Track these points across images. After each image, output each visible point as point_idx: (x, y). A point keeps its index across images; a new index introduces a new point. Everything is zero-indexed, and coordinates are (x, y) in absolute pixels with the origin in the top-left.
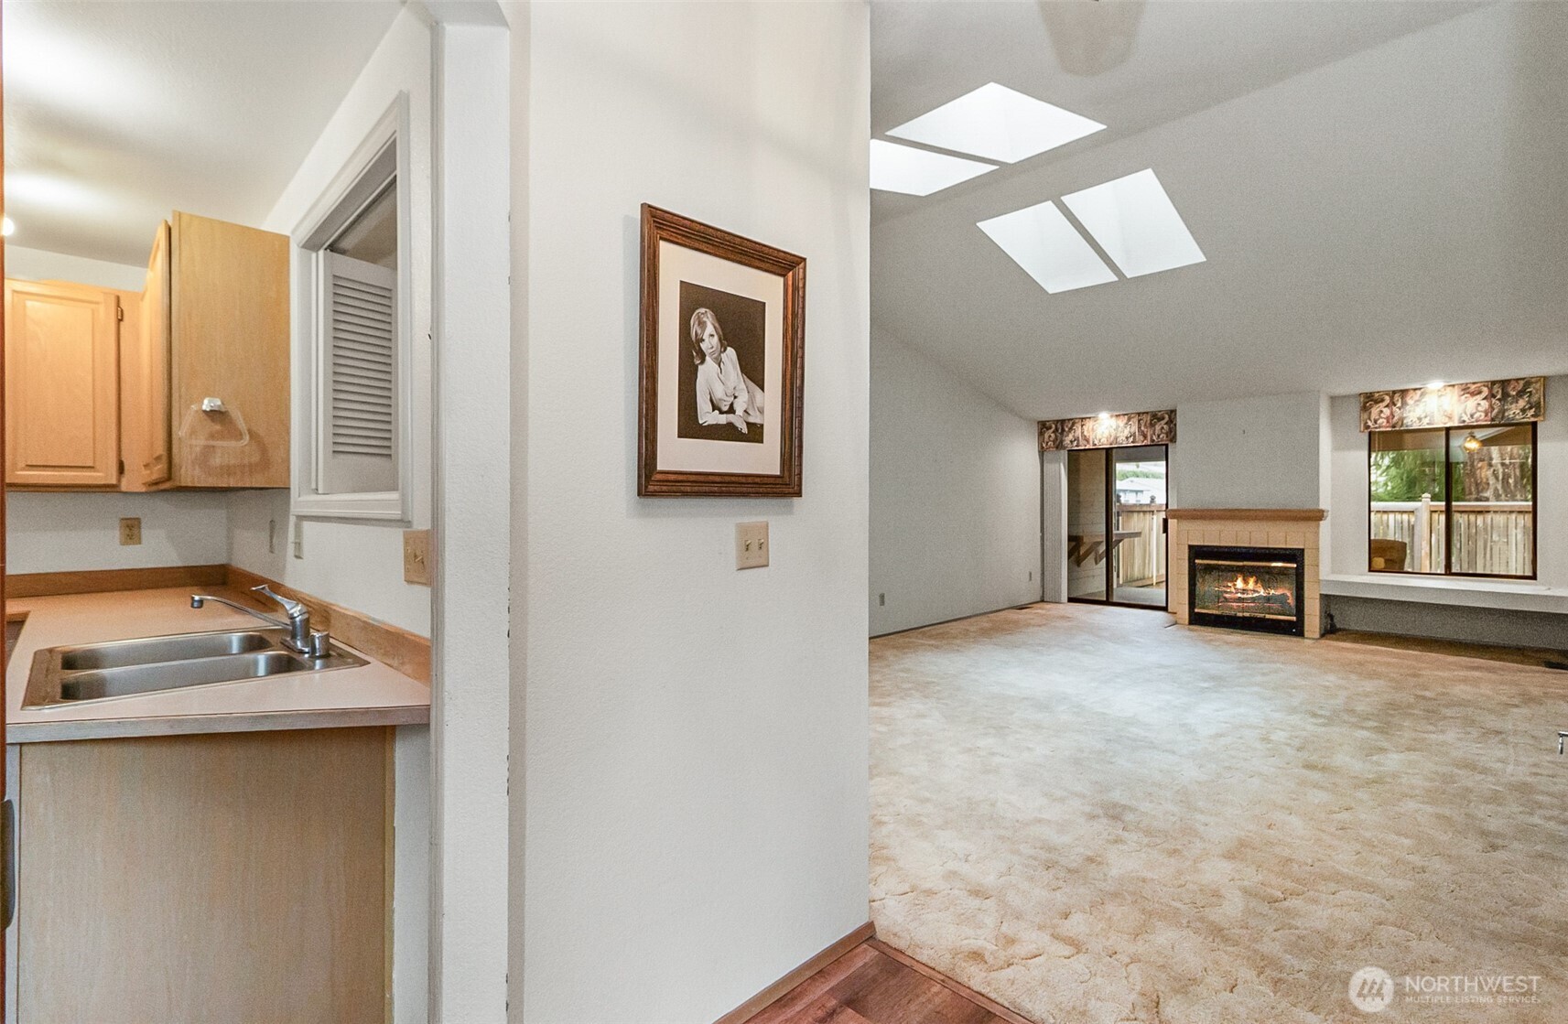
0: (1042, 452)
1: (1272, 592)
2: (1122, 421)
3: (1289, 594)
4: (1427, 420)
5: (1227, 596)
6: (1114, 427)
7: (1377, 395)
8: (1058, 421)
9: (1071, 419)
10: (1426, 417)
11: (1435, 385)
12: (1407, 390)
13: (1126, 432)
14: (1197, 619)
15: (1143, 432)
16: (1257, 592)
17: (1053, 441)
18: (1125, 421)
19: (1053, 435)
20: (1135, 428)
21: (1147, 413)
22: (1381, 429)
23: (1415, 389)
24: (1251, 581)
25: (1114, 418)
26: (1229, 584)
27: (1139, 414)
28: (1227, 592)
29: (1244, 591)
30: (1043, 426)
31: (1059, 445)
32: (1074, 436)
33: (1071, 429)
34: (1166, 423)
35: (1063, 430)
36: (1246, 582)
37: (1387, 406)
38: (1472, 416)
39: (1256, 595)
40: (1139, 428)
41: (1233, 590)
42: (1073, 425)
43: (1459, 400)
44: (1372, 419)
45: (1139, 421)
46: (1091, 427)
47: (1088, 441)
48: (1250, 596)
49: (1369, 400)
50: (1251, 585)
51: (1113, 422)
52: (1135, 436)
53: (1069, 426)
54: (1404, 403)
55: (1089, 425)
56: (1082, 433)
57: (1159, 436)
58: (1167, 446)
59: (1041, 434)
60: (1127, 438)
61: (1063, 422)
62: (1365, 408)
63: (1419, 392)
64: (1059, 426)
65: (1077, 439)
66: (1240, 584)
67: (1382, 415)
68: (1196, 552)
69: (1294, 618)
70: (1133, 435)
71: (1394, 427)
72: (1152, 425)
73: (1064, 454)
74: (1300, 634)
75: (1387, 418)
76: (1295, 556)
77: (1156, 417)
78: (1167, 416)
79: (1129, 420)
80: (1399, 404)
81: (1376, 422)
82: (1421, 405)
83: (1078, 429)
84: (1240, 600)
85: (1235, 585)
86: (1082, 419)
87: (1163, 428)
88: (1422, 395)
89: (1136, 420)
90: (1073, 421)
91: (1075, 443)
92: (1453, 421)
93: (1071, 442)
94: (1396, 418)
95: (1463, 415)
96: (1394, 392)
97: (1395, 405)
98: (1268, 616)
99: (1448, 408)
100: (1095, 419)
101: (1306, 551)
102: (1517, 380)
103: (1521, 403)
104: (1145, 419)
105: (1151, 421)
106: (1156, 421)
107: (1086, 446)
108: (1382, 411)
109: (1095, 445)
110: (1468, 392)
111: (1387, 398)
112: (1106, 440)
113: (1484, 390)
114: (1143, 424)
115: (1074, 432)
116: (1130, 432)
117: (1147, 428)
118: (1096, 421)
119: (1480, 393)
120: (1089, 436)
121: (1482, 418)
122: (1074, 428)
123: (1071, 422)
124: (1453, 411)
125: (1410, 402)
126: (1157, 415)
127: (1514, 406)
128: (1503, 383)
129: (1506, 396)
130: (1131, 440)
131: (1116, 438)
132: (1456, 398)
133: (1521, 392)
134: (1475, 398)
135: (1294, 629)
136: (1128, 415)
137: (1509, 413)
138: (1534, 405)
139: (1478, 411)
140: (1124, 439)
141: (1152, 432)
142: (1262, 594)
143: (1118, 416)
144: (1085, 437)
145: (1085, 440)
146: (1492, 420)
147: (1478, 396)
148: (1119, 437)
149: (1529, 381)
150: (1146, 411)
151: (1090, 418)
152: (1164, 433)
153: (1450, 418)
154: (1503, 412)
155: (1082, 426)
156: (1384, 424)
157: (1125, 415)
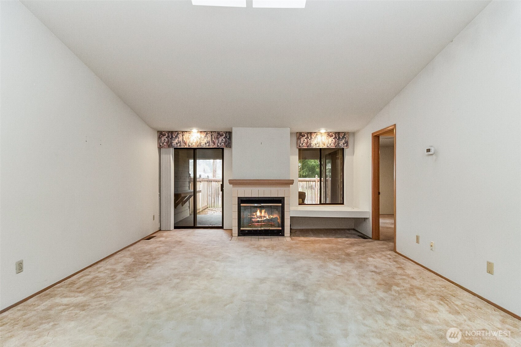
0: (160, 148)
1: (272, 217)
2: (203, 135)
3: (278, 217)
4: (317, 145)
5: (253, 220)
6: (199, 137)
7: (303, 133)
8: (169, 132)
9: (177, 132)
10: (317, 144)
11: (323, 131)
12: (312, 133)
13: (205, 141)
14: (242, 233)
15: (213, 141)
17: (167, 143)
18: (205, 135)
19: (166, 139)
20: (209, 139)
21: (215, 132)
22: (304, 148)
23: (315, 133)
24: (263, 211)
25: (199, 133)
26: (254, 214)
27: (211, 132)
28: (253, 218)
29: (261, 217)
30: (161, 134)
31: (170, 145)
32: (178, 141)
33: (176, 137)
35: (172, 137)
36: (261, 212)
37: (306, 138)
38: (330, 145)
39: (265, 218)
40: (212, 139)
41: (256, 217)
42: (178, 134)
43: (327, 138)
45: (211, 135)
46: (187, 137)
47: (186, 144)
48: (262, 219)
49: (300, 135)
50: (263, 214)
51: (199, 135)
52: (209, 143)
53: (176, 135)
54: (311, 138)
55: (186, 135)
56: (183, 139)
57: (220, 143)
58: (223, 149)
59: (159, 138)
60: (206, 143)
61: (172, 132)
62: (299, 139)
64: (170, 134)
65: (179, 142)
66: (258, 213)
67: (304, 142)
68: (241, 201)
69: (280, 228)
70: (208, 142)
71: (308, 147)
72: (218, 138)
73: (172, 150)
74: (283, 235)
75: (306, 143)
76: (281, 200)
77: (219, 134)
78: (224, 134)
79: (207, 134)
80: (310, 138)
81: (302, 144)
82: (316, 139)
83: (180, 136)
84: (258, 222)
85: (256, 214)
86: (183, 132)
87: (222, 140)
88: (317, 135)
89: (210, 135)
90: (178, 133)
91: (179, 144)
92: (325, 146)
93: (177, 143)
94: (309, 143)
95: (328, 144)
96: (308, 133)
97: (308, 138)
98: (270, 228)
99: (323, 140)
100: (189, 132)
101: (285, 198)
102: (342, 132)
103: (343, 141)
104: (214, 135)
105: (217, 136)
106: (219, 136)
107: (184, 146)
108: (304, 140)
109: (190, 146)
110: (329, 135)
111: (306, 135)
112: (195, 144)
113: (334, 135)
114: (213, 137)
115: (178, 138)
116: (207, 141)
117: (215, 139)
118: (190, 133)
119: (332, 136)
120: (186, 141)
121: (333, 145)
122: (178, 136)
123: (177, 133)
124: (325, 142)
125: (313, 137)
126: (220, 133)
127: (341, 142)
128: (339, 133)
129: (339, 138)
130: (208, 144)
131: (200, 143)
132: (326, 137)
133: (343, 137)
134: (331, 138)
135: (280, 233)
136: (206, 132)
137: (340, 144)
138: (347, 142)
139: (332, 143)
140: (204, 144)
141: (217, 142)
142: (267, 218)
143: (201, 132)
144: (184, 141)
145: (184, 143)
146: (336, 147)
147: (332, 137)
148: (201, 143)
149: (345, 134)
150: (215, 131)
151: (187, 132)
152: (223, 143)
153: (324, 145)
154: (339, 144)
155: (183, 135)
156: (305, 145)
157: (204, 132)
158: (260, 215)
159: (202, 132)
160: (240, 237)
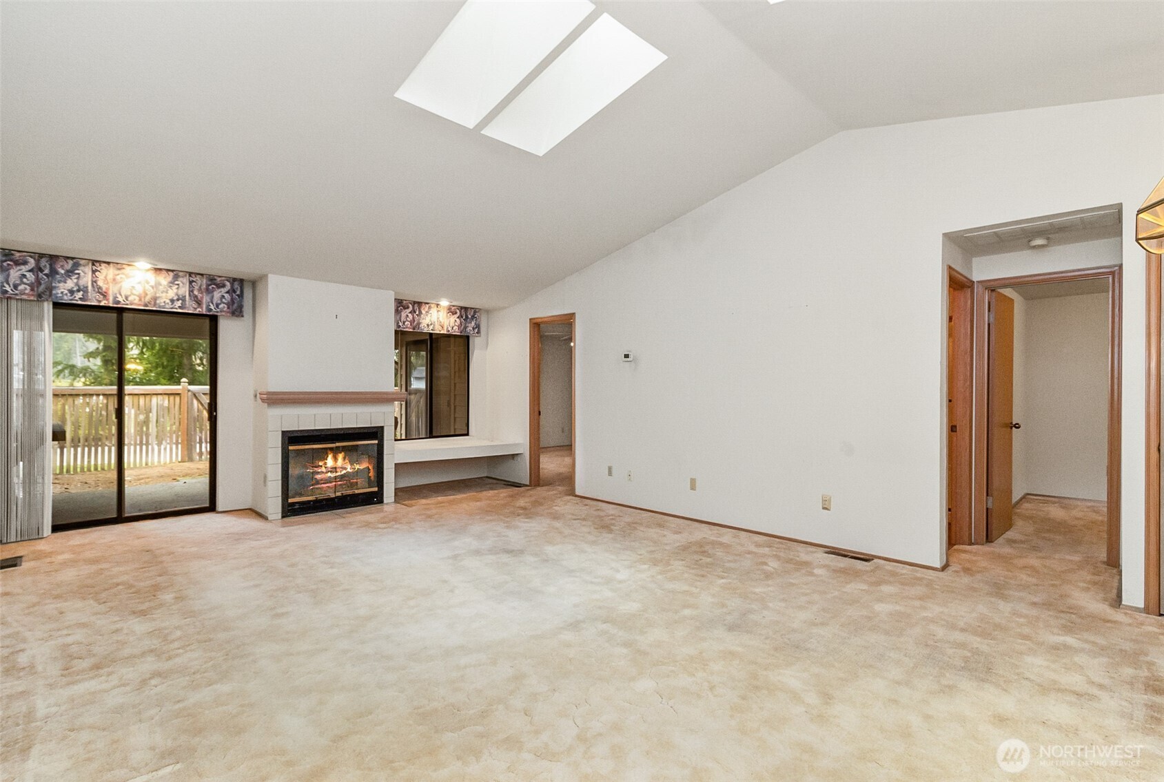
1: (357, 467)
2: (164, 280)
3: (370, 467)
4: (431, 327)
5: (318, 477)
6: (153, 283)
7: (405, 302)
8: (42, 256)
9: (72, 258)
11: (444, 302)
12: (422, 303)
13: (172, 293)
14: (291, 511)
15: (196, 296)
16: (345, 469)
18: (170, 279)
19: (30, 276)
20: (185, 290)
21: (202, 275)
23: (426, 303)
24: (340, 456)
25: (153, 272)
26: (321, 464)
27: (190, 274)
28: (318, 473)
29: (334, 469)
30: (7, 257)
31: (45, 293)
32: (77, 284)
33: (70, 272)
34: (228, 292)
35: (54, 272)
36: (335, 459)
37: (410, 313)
38: (453, 328)
39: (344, 472)
40: (191, 291)
41: (323, 469)
42: (76, 266)
43: (447, 316)
45: (191, 282)
46: (110, 277)
47: (105, 295)
48: (339, 474)
49: (400, 305)
50: (340, 462)
51: (152, 278)
53: (68, 267)
54: (420, 313)
55: (107, 272)
56: (94, 282)
57: (217, 306)
60: (172, 301)
61: (50, 257)
62: (397, 312)
63: (427, 306)
64: (45, 263)
65: (84, 290)
66: (330, 462)
67: (408, 319)
68: (290, 439)
69: (375, 489)
70: (178, 298)
71: (415, 329)
72: (208, 291)
73: (48, 307)
74: (381, 501)
75: (411, 322)
76: (375, 433)
77: (213, 282)
78: (229, 284)
79: (176, 277)
80: (417, 313)
81: (404, 323)
82: (429, 316)
83: (85, 272)
84: (329, 481)
85: (325, 464)
86: (94, 262)
88: (430, 308)
89: (186, 280)
90: (76, 263)
91: (78, 295)
93: (71, 292)
94: (416, 323)
96: (415, 303)
97: (415, 313)
98: (357, 492)
99: (442, 320)
100: (118, 266)
101: (385, 428)
102: (472, 308)
103: (473, 324)
104: (199, 282)
105: (208, 286)
106: (214, 286)
107: (100, 301)
108: (407, 316)
109: (119, 302)
110: (451, 311)
111: (410, 306)
112: (137, 298)
113: (458, 311)
114: (197, 287)
115: (78, 278)
116: (177, 294)
117: (202, 293)
118: (119, 269)
119: (456, 313)
120: (107, 289)
121: (457, 330)
122: (77, 272)
123: (71, 262)
124: (445, 323)
125: (423, 312)
126: (215, 279)
127: (469, 325)
128: (466, 309)
129: (467, 317)
130: (179, 303)
131: (155, 299)
132: (445, 314)
133: (473, 317)
134: (454, 316)
135: (374, 498)
136: (172, 271)
137: (468, 329)
138: (478, 326)
139: (455, 325)
140: (168, 301)
141: (209, 300)
142: (349, 470)
143: (158, 270)
144: (100, 288)
145: (99, 292)
146: (461, 333)
148: (159, 297)
149: (476, 311)
150: (201, 272)
151: (108, 263)
152: (224, 303)
153: (444, 328)
154: (466, 327)
155: (94, 272)
156: (410, 326)
157: (168, 270)
158: (335, 465)
159: (160, 269)
160: (286, 520)
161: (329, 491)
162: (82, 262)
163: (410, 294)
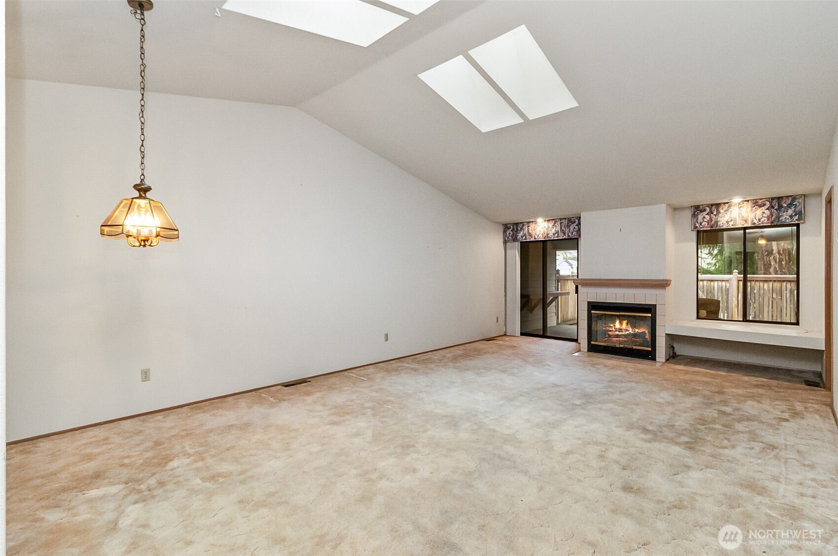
0: (505, 242)
1: (637, 330)
2: (551, 224)
3: (646, 332)
4: (732, 223)
5: (610, 333)
6: (546, 227)
7: (701, 207)
8: (514, 224)
10: (731, 221)
11: (737, 200)
12: (720, 204)
13: (553, 231)
14: (593, 349)
15: (563, 230)
16: (628, 331)
17: (512, 236)
18: (553, 224)
19: (511, 232)
20: (558, 228)
21: (565, 219)
22: (705, 229)
23: (725, 203)
24: (625, 323)
25: (546, 222)
26: (612, 325)
27: (561, 219)
28: (610, 331)
29: (620, 330)
30: (506, 227)
31: (515, 239)
32: (523, 233)
33: (522, 229)
34: (576, 225)
35: (517, 229)
36: (621, 324)
37: (708, 214)
38: (759, 220)
39: (627, 332)
40: (561, 228)
41: (613, 329)
42: (523, 226)
43: (752, 210)
44: (699, 222)
45: (561, 223)
46: (533, 228)
47: (531, 236)
48: (624, 333)
49: (697, 209)
50: (624, 326)
51: (546, 224)
52: (558, 233)
53: (521, 227)
54: (718, 212)
55: (532, 226)
56: (528, 231)
57: (572, 233)
58: (576, 240)
59: (505, 232)
60: (554, 234)
61: (517, 224)
62: (694, 215)
63: (727, 205)
64: (515, 227)
65: (525, 235)
66: (617, 325)
67: (705, 220)
68: (592, 306)
69: (650, 349)
70: (557, 232)
71: (712, 227)
72: (568, 226)
73: (517, 245)
74: (654, 358)
75: (708, 222)
76: (650, 309)
77: (570, 221)
78: (577, 220)
79: (555, 223)
80: (715, 213)
81: (701, 224)
82: (729, 213)
83: (526, 228)
84: (618, 336)
85: (615, 326)
86: (528, 222)
87: (575, 228)
88: (729, 207)
89: (559, 223)
91: (524, 238)
92: (748, 223)
93: (522, 237)
94: (713, 222)
95: (754, 220)
96: (712, 205)
97: (713, 213)
98: (634, 347)
99: (744, 214)
100: (535, 222)
101: (657, 306)
103: (791, 212)
104: (564, 222)
105: (568, 223)
106: (571, 223)
107: (530, 239)
108: (704, 217)
109: (535, 239)
110: (756, 203)
111: (708, 209)
112: (542, 236)
113: (767, 202)
114: (563, 226)
115: (524, 230)
116: (555, 231)
117: (566, 228)
118: (536, 224)
119: (764, 205)
120: (532, 233)
121: (766, 221)
123: (522, 224)
124: (748, 217)
125: (722, 211)
126: (571, 219)
127: (785, 213)
128: (779, 199)
129: (780, 207)
130: (556, 235)
131: (548, 234)
132: (749, 208)
133: (790, 205)
134: (761, 209)
135: (650, 355)
136: (554, 220)
137: (785, 218)
138: (800, 213)
139: (763, 217)
140: (552, 235)
141: (568, 231)
142: (631, 331)
143: (548, 221)
144: (530, 233)
146: (772, 223)
147: (763, 208)
151: (532, 222)
153: (746, 221)
154: (780, 217)
155: (528, 227)
156: (706, 225)
157: (552, 220)
158: (620, 327)
159: (549, 220)
160: (590, 353)
161: (616, 343)
162: (525, 224)
163: (704, 199)
